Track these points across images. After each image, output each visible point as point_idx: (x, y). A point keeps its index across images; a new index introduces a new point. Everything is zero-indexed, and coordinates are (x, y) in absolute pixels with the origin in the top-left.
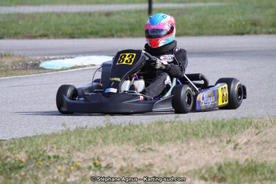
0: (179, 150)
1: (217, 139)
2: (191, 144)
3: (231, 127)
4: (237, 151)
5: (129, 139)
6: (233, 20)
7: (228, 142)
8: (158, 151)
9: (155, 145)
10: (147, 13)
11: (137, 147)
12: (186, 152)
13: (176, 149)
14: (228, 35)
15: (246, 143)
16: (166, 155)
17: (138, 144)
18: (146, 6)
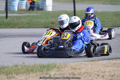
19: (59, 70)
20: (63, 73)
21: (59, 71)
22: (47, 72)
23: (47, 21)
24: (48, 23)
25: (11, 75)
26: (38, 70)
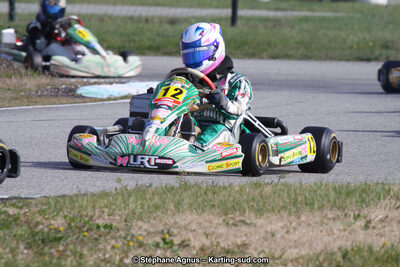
0: (285, 226)
1: (339, 213)
2: (303, 218)
3: (360, 196)
4: (370, 231)
5: (213, 206)
6: (356, 39)
7: (357, 217)
8: (255, 226)
9: (250, 217)
10: (229, 21)
11: (224, 217)
12: (295, 229)
13: (280, 224)
14: (348, 60)
15: (382, 221)
16: (267, 232)
17: (226, 214)
18: (228, 12)
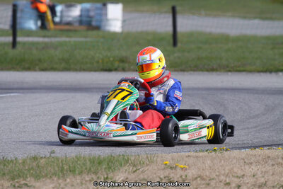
19: (135, 169)
20: (146, 177)
21: (134, 172)
22: (107, 174)
23: (109, 54)
24: (111, 59)
25: (22, 179)
26: (86, 169)
